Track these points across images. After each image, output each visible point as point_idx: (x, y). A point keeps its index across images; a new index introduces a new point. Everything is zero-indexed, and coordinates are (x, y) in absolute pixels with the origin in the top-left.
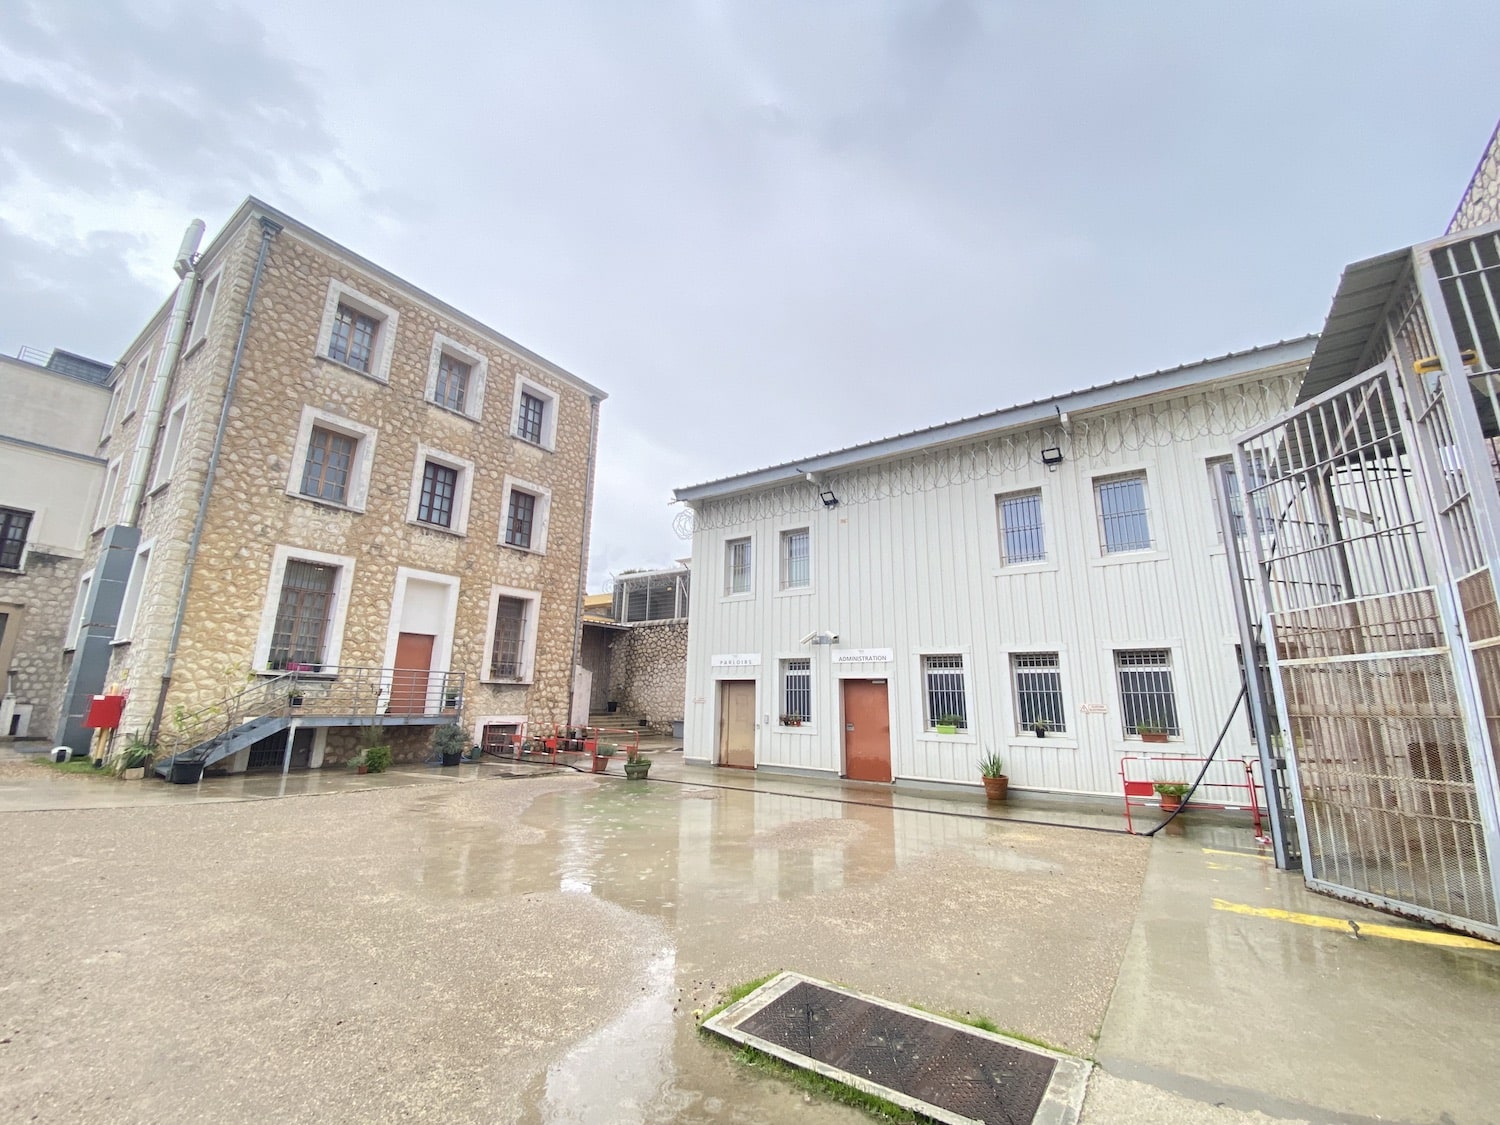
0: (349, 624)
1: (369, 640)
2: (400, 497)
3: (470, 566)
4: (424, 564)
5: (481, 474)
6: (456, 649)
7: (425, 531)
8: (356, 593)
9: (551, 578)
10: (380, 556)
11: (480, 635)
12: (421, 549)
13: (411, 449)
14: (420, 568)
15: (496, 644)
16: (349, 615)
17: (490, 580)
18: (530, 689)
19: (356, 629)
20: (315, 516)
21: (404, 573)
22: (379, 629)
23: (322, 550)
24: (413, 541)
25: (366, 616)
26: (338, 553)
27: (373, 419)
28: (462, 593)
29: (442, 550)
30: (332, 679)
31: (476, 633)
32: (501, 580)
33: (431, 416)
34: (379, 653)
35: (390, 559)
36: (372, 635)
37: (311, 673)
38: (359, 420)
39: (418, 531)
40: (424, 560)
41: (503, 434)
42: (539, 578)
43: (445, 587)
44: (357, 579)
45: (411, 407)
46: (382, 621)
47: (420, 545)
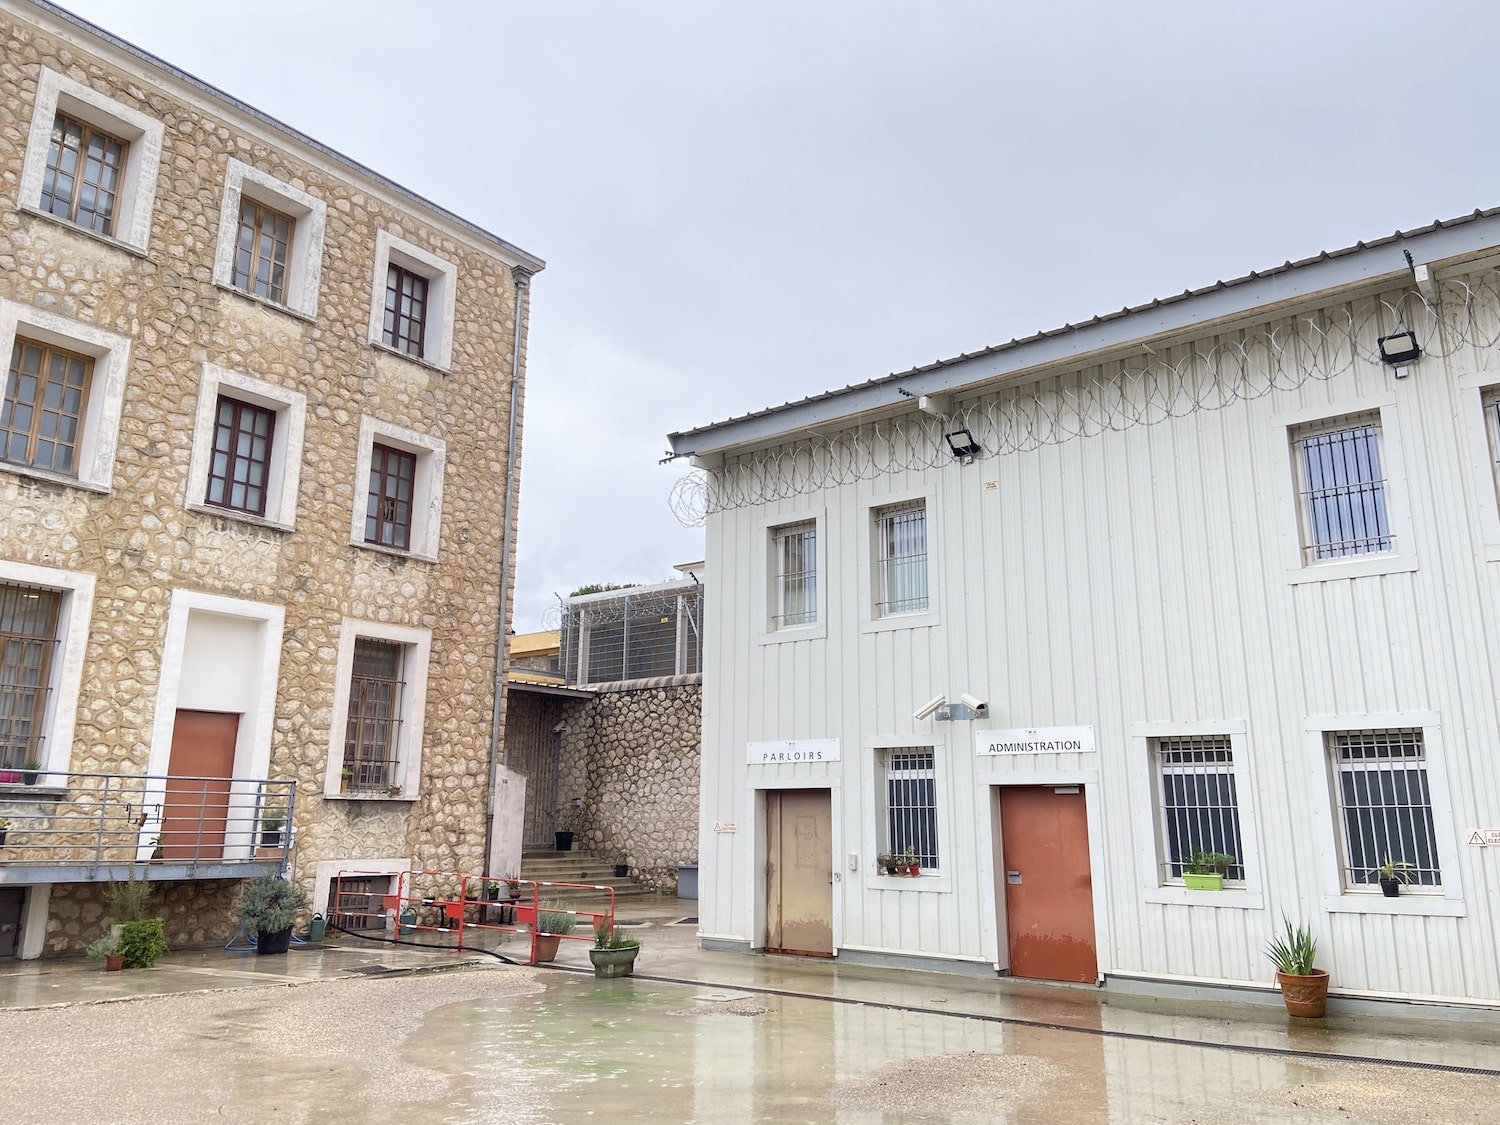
0: (85, 695)
1: (121, 725)
2: (173, 462)
3: (302, 584)
4: (219, 584)
5: (318, 417)
6: (279, 737)
7: (220, 523)
8: (98, 638)
9: (449, 605)
10: (140, 570)
11: (321, 713)
12: (213, 556)
13: (191, 374)
14: (213, 590)
15: (352, 729)
16: (86, 678)
17: (339, 611)
18: (415, 810)
19: (98, 704)
20: (23, 501)
21: (183, 600)
22: (139, 703)
23: (36, 561)
24: (198, 541)
25: (116, 681)
26: (65, 566)
27: (121, 321)
28: (288, 635)
29: (251, 556)
30: (58, 796)
31: (315, 707)
32: (359, 609)
33: (226, 312)
34: (140, 748)
35: (157, 574)
36: (128, 714)
37: (21, 786)
38: (96, 324)
39: (208, 522)
40: (219, 576)
41: (355, 342)
42: (427, 605)
43: (257, 624)
44: (98, 613)
45: (189, 296)
46: (145, 686)
47: (211, 549)
